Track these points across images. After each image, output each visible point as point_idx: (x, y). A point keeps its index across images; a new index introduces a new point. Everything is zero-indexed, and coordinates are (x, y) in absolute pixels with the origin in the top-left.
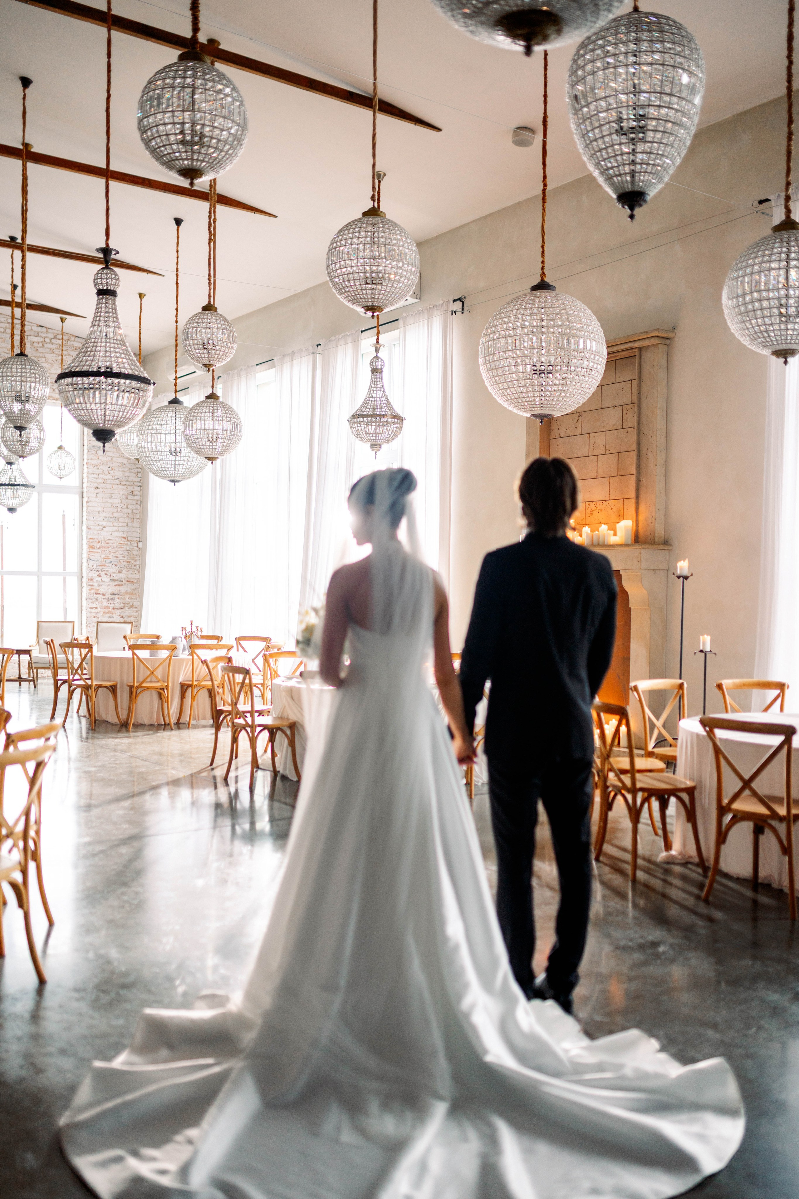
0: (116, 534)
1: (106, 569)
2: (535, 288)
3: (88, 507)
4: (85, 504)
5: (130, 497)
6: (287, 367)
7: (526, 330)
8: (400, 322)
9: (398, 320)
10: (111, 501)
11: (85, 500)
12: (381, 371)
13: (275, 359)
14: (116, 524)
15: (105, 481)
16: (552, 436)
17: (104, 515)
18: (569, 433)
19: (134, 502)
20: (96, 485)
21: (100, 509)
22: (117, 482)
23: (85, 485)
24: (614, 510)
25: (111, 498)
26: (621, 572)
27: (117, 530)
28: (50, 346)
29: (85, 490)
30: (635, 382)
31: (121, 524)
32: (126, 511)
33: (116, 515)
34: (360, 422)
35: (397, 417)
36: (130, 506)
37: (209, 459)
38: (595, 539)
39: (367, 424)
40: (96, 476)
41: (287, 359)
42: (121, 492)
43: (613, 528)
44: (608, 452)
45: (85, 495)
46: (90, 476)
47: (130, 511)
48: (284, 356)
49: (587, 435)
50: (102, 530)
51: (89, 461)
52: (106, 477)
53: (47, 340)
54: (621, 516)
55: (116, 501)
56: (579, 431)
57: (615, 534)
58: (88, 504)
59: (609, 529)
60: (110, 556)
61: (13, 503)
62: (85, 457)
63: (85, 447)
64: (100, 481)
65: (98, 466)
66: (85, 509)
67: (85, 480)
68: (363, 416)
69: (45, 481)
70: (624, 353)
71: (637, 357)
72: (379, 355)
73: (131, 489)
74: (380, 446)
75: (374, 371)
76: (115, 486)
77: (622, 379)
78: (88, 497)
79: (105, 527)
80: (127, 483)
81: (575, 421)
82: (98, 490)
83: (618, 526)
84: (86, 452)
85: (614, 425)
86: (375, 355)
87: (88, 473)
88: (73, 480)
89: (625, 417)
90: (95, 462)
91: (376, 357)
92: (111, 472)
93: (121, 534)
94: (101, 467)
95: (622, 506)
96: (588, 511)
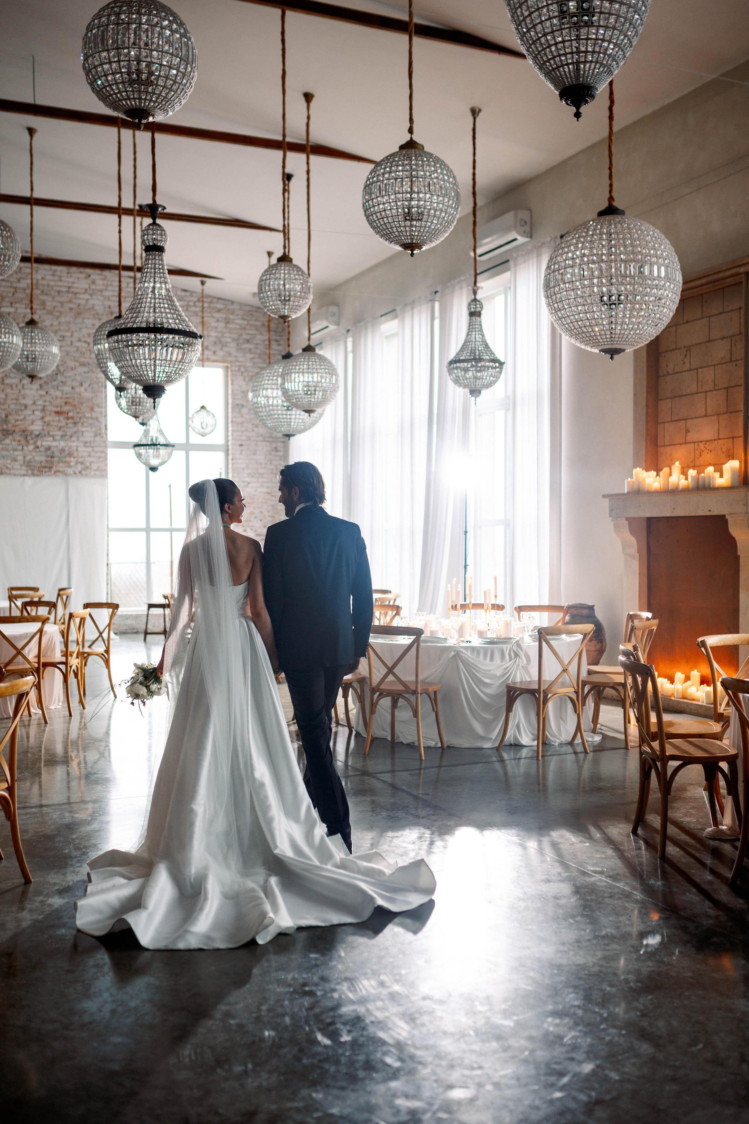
0: (261, 490)
1: (251, 524)
2: (601, 214)
3: (233, 464)
4: (230, 461)
5: (274, 453)
6: (408, 316)
7: (586, 259)
8: (511, 263)
9: (508, 261)
10: (255, 457)
11: (230, 457)
12: (479, 314)
13: (398, 308)
14: (260, 480)
15: (249, 438)
16: (661, 374)
17: (247, 471)
18: (677, 369)
19: (278, 458)
20: (240, 443)
21: (244, 466)
22: (261, 438)
23: (230, 443)
24: (724, 450)
25: (255, 454)
26: (727, 517)
27: (261, 486)
28: (194, 309)
29: (230, 448)
30: (742, 311)
31: (265, 480)
32: (270, 467)
33: (260, 471)
34: (457, 368)
35: (495, 361)
36: (274, 462)
37: (306, 411)
38: (701, 482)
39: (466, 370)
40: (240, 434)
41: (409, 308)
42: (265, 449)
43: (719, 470)
44: (716, 388)
45: (230, 452)
46: (235, 434)
47: (274, 467)
48: (405, 305)
49: (695, 371)
50: (247, 486)
51: (234, 419)
52: (250, 434)
53: (191, 304)
54: (731, 457)
55: (260, 457)
56: (687, 367)
57: (721, 476)
58: (234, 461)
59: (715, 471)
60: (255, 512)
61: (154, 462)
62: (230, 415)
63: (230, 406)
64: (244, 438)
65: (242, 423)
66: (230, 466)
67: (230, 438)
68: (460, 361)
69: (191, 441)
70: (731, 279)
71: (744, 284)
72: (478, 297)
73: (274, 445)
74: (480, 392)
75: (472, 314)
76: (259, 443)
77: (730, 308)
78: (233, 454)
79: (249, 483)
80: (271, 440)
81: (683, 356)
82: (242, 448)
83: (724, 467)
84: (230, 410)
85: (722, 359)
86: (473, 297)
87: (233, 431)
88: (218, 437)
89: (734, 349)
90: (239, 420)
91: (475, 300)
92: (255, 429)
93: (265, 490)
94: (245, 425)
95: (731, 446)
96: (698, 452)
